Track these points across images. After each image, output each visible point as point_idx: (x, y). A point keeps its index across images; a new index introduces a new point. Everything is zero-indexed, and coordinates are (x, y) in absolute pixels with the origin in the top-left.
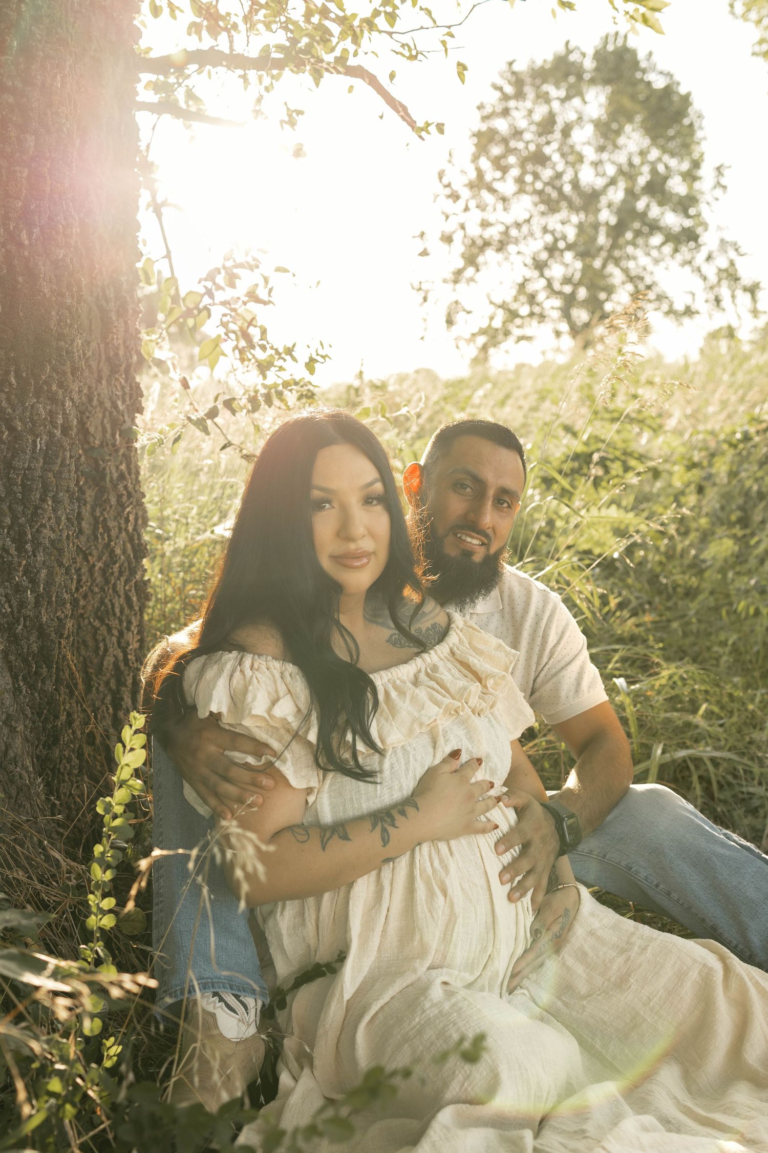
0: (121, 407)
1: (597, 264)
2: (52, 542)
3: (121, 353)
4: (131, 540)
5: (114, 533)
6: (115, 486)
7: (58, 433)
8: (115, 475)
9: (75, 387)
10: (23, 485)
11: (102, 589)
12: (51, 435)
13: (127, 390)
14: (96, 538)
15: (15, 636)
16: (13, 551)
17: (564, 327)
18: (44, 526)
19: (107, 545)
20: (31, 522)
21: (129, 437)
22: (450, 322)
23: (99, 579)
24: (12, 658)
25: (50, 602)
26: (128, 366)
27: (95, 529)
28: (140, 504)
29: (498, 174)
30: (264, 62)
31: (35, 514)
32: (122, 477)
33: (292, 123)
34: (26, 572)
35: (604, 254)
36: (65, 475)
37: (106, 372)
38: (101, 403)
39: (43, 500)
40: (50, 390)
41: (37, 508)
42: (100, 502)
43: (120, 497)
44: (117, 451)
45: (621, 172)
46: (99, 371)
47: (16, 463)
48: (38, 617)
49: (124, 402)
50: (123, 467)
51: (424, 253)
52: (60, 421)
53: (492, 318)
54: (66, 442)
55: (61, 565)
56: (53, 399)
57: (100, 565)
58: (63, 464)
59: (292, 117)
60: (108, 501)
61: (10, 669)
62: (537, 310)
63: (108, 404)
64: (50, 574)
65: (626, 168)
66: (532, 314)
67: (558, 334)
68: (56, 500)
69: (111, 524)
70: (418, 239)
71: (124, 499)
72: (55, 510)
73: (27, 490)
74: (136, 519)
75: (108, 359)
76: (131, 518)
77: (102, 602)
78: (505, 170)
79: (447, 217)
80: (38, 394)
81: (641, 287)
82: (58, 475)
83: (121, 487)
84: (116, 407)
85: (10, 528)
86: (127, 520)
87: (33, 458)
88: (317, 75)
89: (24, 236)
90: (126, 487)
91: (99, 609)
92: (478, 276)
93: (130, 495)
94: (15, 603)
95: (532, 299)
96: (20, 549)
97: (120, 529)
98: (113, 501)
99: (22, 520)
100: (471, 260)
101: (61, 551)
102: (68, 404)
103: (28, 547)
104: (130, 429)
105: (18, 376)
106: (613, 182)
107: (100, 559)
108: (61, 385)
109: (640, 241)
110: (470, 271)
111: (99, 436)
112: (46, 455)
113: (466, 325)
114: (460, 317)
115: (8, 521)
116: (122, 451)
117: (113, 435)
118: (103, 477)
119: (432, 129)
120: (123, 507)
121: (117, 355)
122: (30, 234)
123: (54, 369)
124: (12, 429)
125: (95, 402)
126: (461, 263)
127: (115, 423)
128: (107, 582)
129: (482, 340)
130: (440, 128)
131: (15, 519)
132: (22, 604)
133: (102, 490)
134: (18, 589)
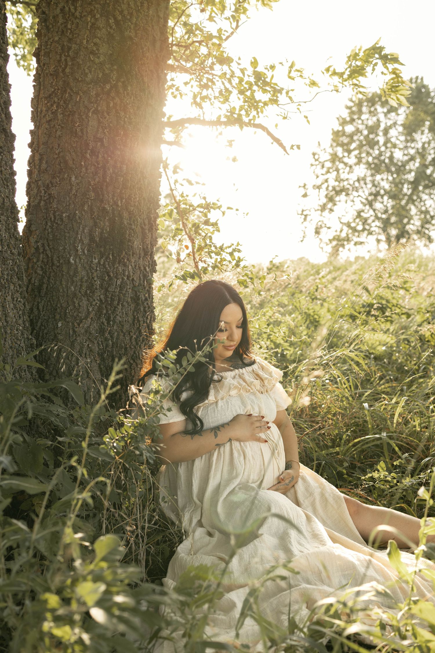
0: (148, 270)
1: (403, 202)
2: (120, 322)
3: (149, 247)
4: (148, 327)
5: (142, 323)
6: (143, 303)
7: (125, 278)
8: (144, 298)
9: (133, 261)
10: (111, 298)
11: (135, 347)
12: (123, 279)
13: (151, 262)
14: (134, 325)
15: (103, 358)
16: (106, 324)
17: (383, 237)
18: (117, 315)
19: (138, 328)
20: (113, 313)
21: (150, 283)
22: (317, 232)
23: (134, 343)
24: (102, 367)
25: (117, 347)
26: (152, 252)
27: (134, 321)
28: (153, 312)
29: (346, 154)
30: (218, 122)
31: (114, 310)
32: (146, 299)
33: (231, 145)
34: (109, 333)
35: (406, 198)
36: (127, 295)
37: (142, 255)
38: (140, 268)
39: (118, 305)
40: (124, 262)
41: (115, 307)
42: (137, 310)
43: (145, 308)
44: (145, 288)
45: (418, 152)
46: (140, 254)
47: (109, 289)
48: (112, 352)
49: (149, 267)
50: (147, 295)
51: (305, 195)
52: (127, 274)
53: (341, 231)
54: (128, 282)
55: (122, 332)
56: (125, 265)
57: (135, 336)
58: (126, 291)
59: (230, 143)
60: (140, 309)
61: (101, 371)
62: (367, 227)
63: (142, 268)
64: (118, 335)
65: (420, 151)
66: (364, 230)
67: (378, 241)
68: (122, 305)
69: (141, 319)
70: (302, 189)
71: (147, 309)
72: (122, 309)
73: (112, 300)
74: (151, 318)
75: (144, 249)
76: (149, 317)
77: (135, 353)
78: (349, 152)
79: (317, 177)
80: (119, 263)
81: (428, 217)
82: (124, 295)
83: (145, 304)
84: (145, 269)
85: (105, 314)
86: (147, 318)
87: (116, 288)
88: (241, 128)
89: (119, 203)
90: (147, 304)
91: (133, 356)
92: (335, 208)
93: (149, 307)
94: (104, 345)
95: (365, 221)
96: (108, 323)
97: (144, 322)
98: (142, 309)
99: (110, 312)
100: (331, 199)
101: (123, 326)
102: (130, 267)
103: (111, 323)
104: (151, 279)
105: (113, 255)
106: (412, 159)
107: (135, 334)
108: (128, 260)
109: (427, 191)
110: (330, 205)
111: (138, 282)
112: (120, 287)
113: (326, 235)
114: (323, 231)
115: (105, 311)
116: (147, 288)
117: (144, 282)
118: (138, 299)
119: (295, 147)
120: (145, 312)
121: (147, 247)
122: (121, 202)
123: (126, 253)
124: (109, 276)
125: (137, 267)
126: (324, 200)
127: (145, 276)
128: (137, 344)
129: (334, 243)
130: (298, 147)
131: (107, 311)
132: (107, 346)
133: (138, 304)
134: (106, 339)
